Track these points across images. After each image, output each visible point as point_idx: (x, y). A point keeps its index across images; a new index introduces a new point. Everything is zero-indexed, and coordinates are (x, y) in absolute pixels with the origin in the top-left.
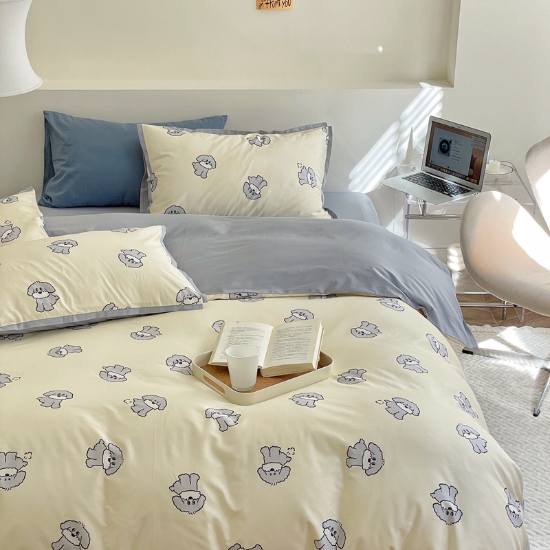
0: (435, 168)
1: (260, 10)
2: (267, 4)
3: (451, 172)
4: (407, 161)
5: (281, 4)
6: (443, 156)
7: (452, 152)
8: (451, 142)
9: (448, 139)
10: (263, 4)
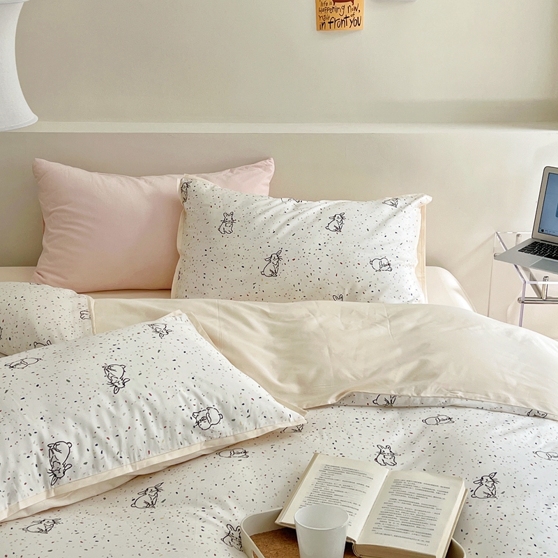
1: (321, 31)
2: (330, 23)
5: (349, 23)
10: (325, 22)
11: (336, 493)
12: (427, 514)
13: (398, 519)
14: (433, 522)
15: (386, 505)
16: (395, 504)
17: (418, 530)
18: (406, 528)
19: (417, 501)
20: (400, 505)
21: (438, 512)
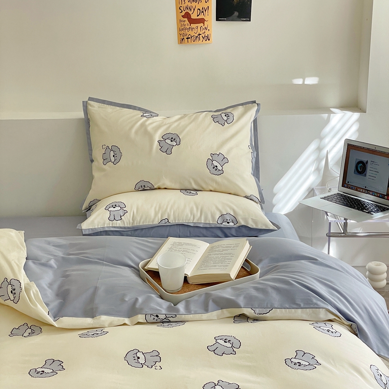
0: (352, 189)
1: (181, 44)
2: (188, 38)
3: (368, 192)
4: (323, 183)
5: (201, 38)
6: (360, 176)
7: (368, 172)
8: (367, 162)
9: (364, 160)
10: (184, 39)
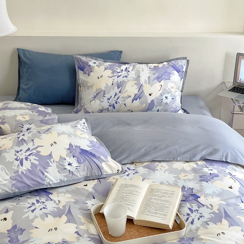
11: (126, 196)
12: (165, 205)
13: (153, 207)
14: (168, 209)
15: (147, 201)
16: (151, 200)
17: (161, 213)
18: (156, 212)
19: (161, 199)
20: (154, 201)
21: (170, 204)
